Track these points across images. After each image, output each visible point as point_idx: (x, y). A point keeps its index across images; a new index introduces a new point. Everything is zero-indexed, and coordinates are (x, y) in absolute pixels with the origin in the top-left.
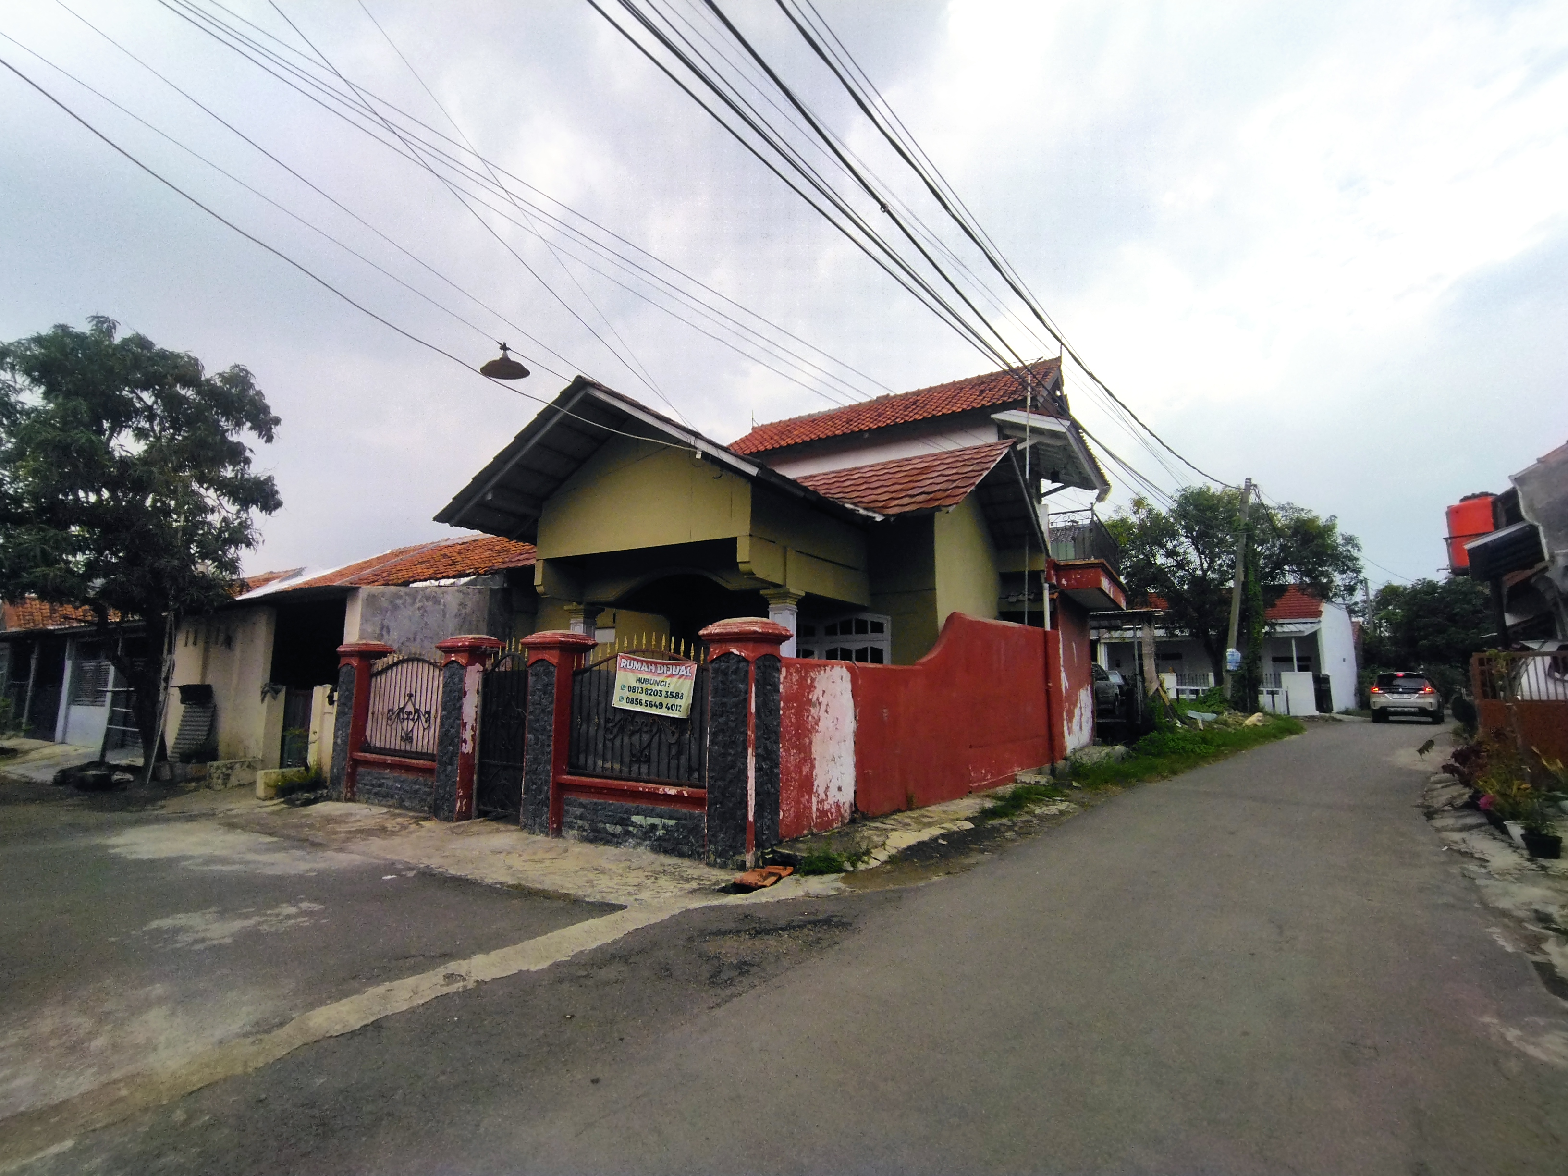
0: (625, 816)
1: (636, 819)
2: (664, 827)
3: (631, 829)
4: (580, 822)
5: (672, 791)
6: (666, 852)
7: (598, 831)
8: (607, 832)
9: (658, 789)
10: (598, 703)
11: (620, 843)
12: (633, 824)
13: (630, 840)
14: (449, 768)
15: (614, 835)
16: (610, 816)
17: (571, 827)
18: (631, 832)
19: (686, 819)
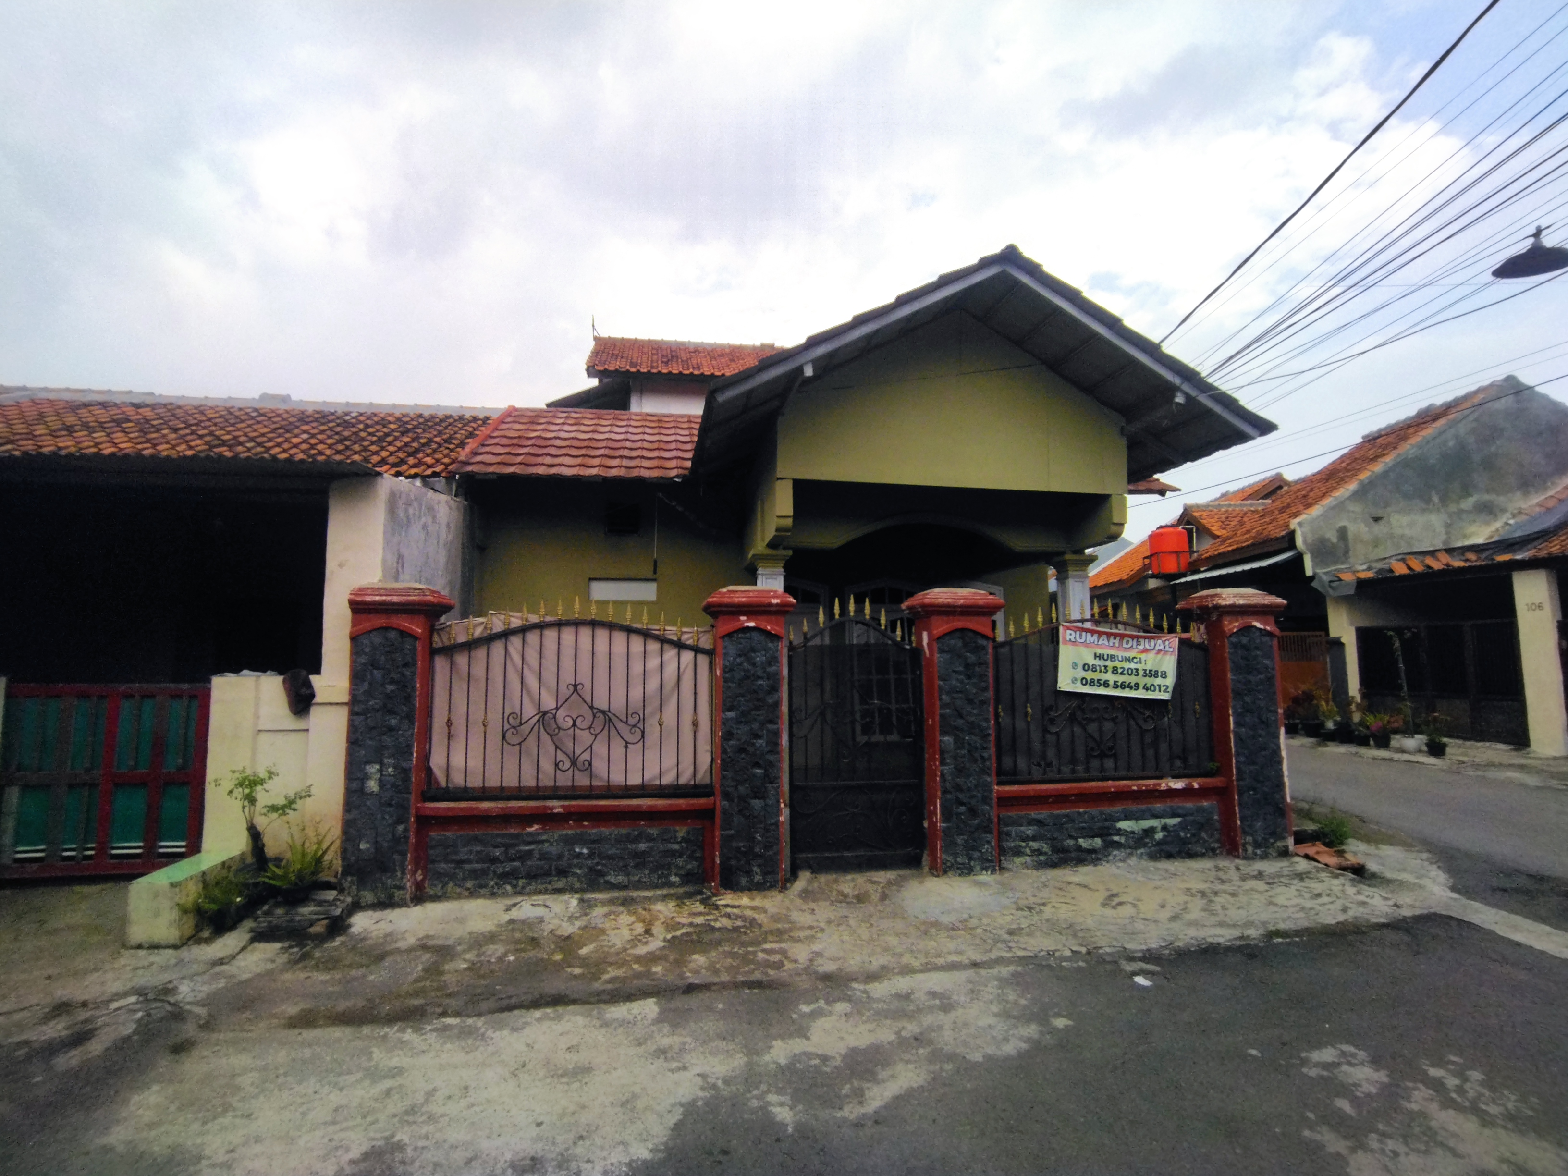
0: (1107, 824)
1: (1124, 825)
2: (1164, 828)
3: (1116, 838)
4: (1035, 845)
5: (1178, 785)
6: (1169, 856)
7: (1065, 850)
8: (1079, 848)
9: (1159, 785)
10: (1027, 688)
11: (1100, 859)
12: (1119, 832)
13: (1115, 852)
14: (757, 804)
15: (1093, 851)
16: (1084, 828)
17: (1018, 852)
18: (1116, 842)
19: (1192, 814)
